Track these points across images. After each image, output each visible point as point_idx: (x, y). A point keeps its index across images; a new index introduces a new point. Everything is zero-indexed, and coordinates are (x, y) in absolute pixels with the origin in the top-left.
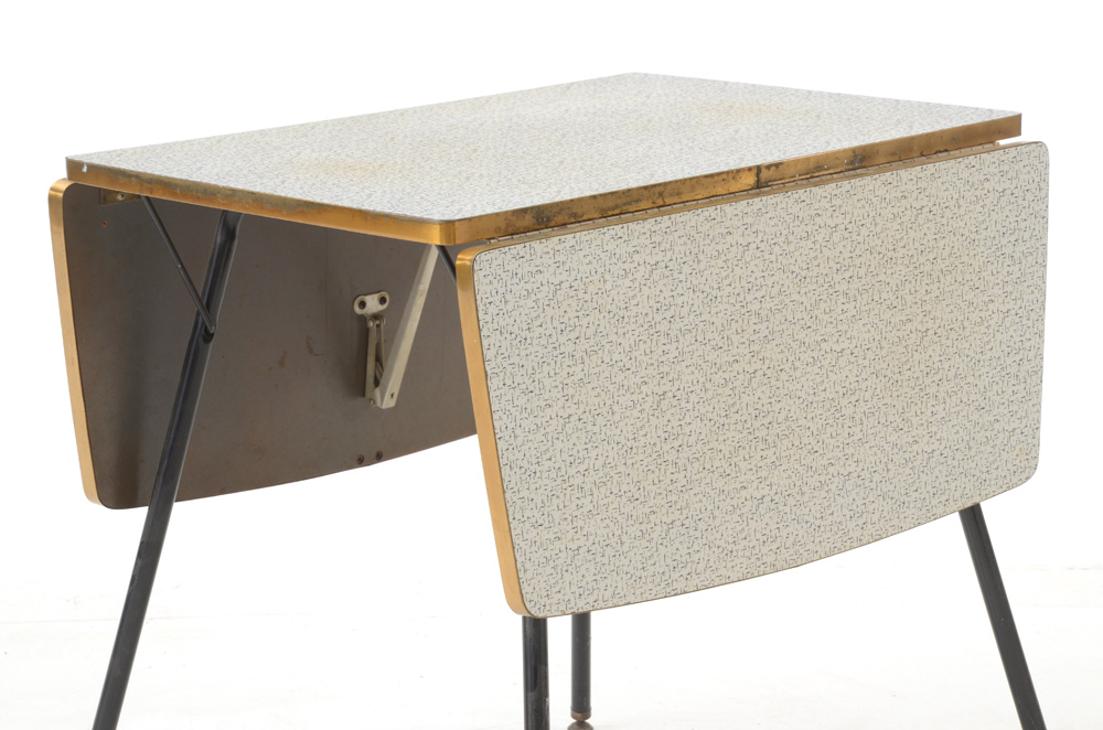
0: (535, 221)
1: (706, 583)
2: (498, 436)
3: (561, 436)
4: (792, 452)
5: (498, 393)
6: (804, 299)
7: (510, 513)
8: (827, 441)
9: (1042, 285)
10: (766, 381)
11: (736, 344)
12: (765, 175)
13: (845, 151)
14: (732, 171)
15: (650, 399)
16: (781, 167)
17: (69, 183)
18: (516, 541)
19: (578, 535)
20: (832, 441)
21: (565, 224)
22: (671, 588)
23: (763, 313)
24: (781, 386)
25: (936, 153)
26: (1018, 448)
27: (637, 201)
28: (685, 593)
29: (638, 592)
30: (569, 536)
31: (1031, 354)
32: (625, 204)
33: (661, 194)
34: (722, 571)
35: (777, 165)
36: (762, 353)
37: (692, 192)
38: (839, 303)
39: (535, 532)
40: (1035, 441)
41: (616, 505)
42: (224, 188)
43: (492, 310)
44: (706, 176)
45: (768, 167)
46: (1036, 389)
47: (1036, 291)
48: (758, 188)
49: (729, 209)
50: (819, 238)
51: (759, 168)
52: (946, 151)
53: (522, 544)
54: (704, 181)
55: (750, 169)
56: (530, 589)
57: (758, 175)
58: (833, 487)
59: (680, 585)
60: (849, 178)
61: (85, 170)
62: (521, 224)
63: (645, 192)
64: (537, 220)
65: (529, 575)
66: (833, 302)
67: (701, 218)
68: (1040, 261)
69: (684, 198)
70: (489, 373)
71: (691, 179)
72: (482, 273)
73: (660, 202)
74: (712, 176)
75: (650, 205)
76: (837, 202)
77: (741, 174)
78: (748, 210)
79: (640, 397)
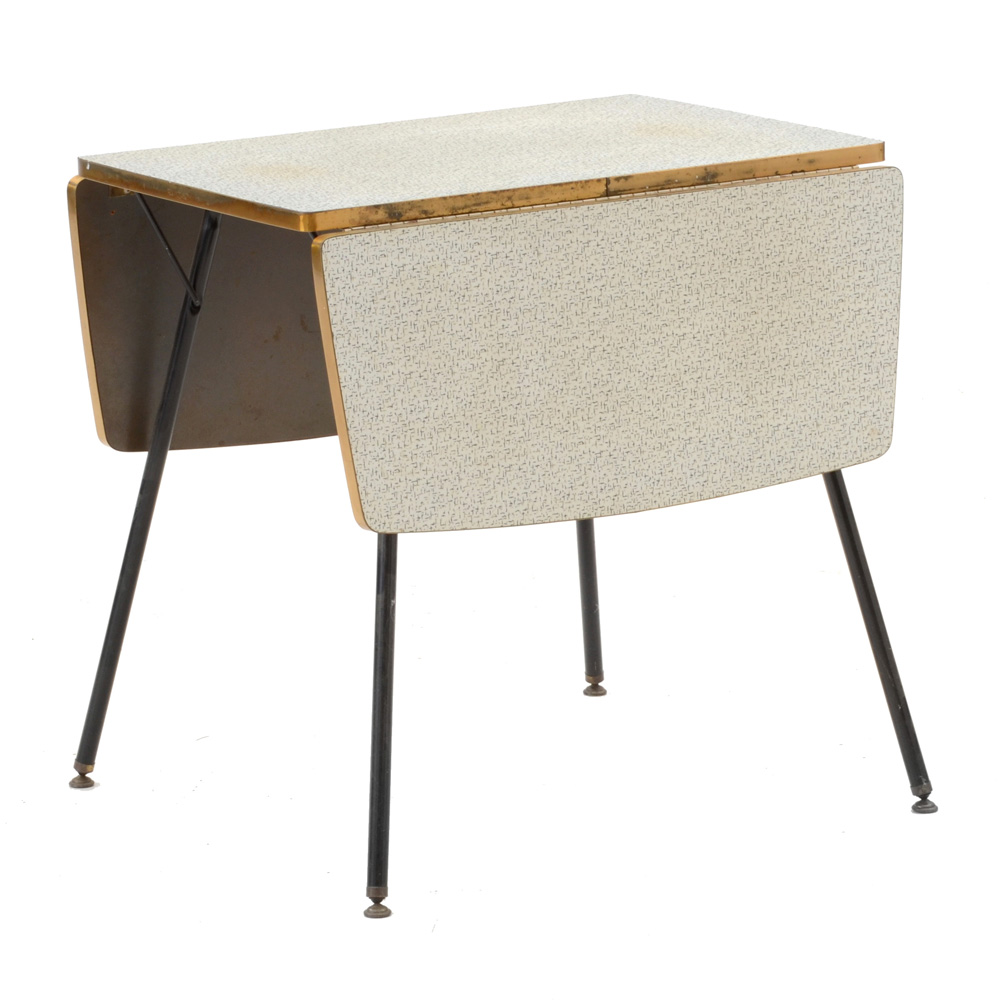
0: (387, 215)
1: (542, 518)
2: (342, 385)
3: (402, 389)
4: (631, 416)
5: (343, 350)
6: (645, 289)
7: (353, 447)
8: (667, 409)
9: (897, 290)
10: (606, 355)
11: (575, 323)
12: (613, 186)
13: (696, 168)
14: (581, 182)
15: (489, 364)
16: (630, 180)
17: (81, 179)
18: (358, 469)
19: (418, 470)
20: (673, 410)
21: (416, 219)
22: (507, 520)
23: (603, 300)
24: (621, 361)
25: (792, 173)
26: (869, 428)
27: (487, 203)
28: (521, 525)
29: (475, 520)
30: (409, 470)
31: (884, 349)
32: (474, 205)
33: (509, 198)
34: (560, 511)
35: (626, 178)
36: (602, 333)
37: (541, 197)
38: (681, 294)
39: (376, 464)
40: (888, 424)
41: (455, 448)
42: (172, 184)
43: (338, 284)
44: (555, 185)
45: (618, 179)
46: (889, 378)
47: (890, 295)
48: (607, 195)
49: (569, 212)
50: (662, 239)
51: (608, 180)
52: (803, 171)
53: (364, 473)
54: (553, 188)
55: (599, 180)
56: (371, 509)
57: (606, 185)
58: (674, 449)
59: (517, 518)
60: (692, 191)
61: (88, 168)
62: (374, 217)
63: (494, 196)
64: (390, 215)
65: (370, 497)
66: (675, 294)
67: (542, 218)
68: (894, 268)
69: (533, 202)
70: (335, 334)
71: (539, 187)
72: (329, 255)
73: (509, 204)
74: (560, 185)
75: (499, 206)
76: (680, 210)
77: (590, 184)
78: (589, 213)
79: (480, 361)
